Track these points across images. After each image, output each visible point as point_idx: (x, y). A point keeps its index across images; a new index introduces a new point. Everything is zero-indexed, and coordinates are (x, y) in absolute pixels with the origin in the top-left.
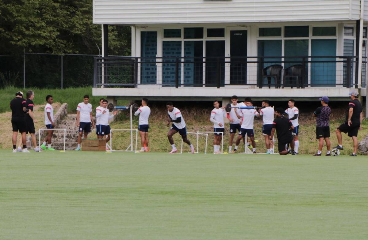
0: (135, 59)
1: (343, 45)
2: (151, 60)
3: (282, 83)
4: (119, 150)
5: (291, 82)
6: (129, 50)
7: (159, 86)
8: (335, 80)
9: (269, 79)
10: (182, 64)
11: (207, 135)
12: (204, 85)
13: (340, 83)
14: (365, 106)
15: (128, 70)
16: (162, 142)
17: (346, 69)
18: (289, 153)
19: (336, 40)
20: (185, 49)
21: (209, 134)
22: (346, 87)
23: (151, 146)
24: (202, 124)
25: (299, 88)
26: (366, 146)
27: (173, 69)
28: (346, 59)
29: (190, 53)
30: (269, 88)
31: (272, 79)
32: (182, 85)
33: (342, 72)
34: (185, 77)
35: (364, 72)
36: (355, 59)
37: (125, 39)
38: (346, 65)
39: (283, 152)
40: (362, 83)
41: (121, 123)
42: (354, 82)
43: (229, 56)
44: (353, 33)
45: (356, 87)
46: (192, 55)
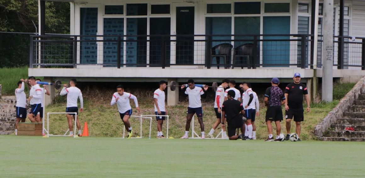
0: (74, 37)
1: (297, 22)
2: (91, 38)
3: (232, 63)
4: (56, 134)
5: (242, 62)
6: (68, 28)
7: (99, 66)
8: (289, 60)
9: (218, 59)
10: (125, 43)
11: (151, 118)
12: (148, 65)
13: (293, 63)
14: (321, 88)
15: (66, 49)
16: (103, 126)
17: (300, 49)
18: (239, 138)
19: (289, 17)
20: (127, 27)
21: (153, 117)
22: (301, 68)
23: (91, 130)
24: (146, 107)
25: (250, 68)
26: (322, 131)
27: (115, 48)
28: (300, 38)
29: (133, 31)
30: (218, 68)
31: (221, 59)
32: (125, 65)
33: (297, 51)
34: (128, 56)
35: (320, 51)
36: (310, 38)
37: (64, 16)
38: (301, 44)
39: (233, 137)
40: (318, 64)
41: (59, 105)
42: (309, 62)
43: (175, 34)
44: (308, 10)
45: (312, 67)
46: (135, 33)
